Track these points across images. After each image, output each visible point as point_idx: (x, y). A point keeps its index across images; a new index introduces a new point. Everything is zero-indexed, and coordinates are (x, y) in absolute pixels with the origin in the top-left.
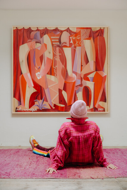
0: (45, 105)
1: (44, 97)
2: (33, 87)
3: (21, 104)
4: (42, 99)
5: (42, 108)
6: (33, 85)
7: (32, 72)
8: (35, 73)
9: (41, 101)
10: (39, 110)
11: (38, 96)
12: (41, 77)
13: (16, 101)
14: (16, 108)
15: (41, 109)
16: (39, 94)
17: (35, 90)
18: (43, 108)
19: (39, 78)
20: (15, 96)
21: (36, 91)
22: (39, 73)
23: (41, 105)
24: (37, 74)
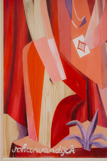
0: (100, 137)
1: (97, 110)
2: (64, 81)
3: (27, 135)
4: (90, 120)
5: (90, 145)
6: (63, 76)
7: (61, 34)
8: (71, 39)
9: (87, 125)
10: (80, 153)
11: (79, 108)
12: (88, 51)
13: (13, 123)
14: (13, 146)
15: (88, 149)
16: (82, 104)
17: (70, 92)
18: (93, 147)
19: (81, 54)
20: (7, 110)
21: (74, 93)
22: (81, 38)
23: (87, 137)
24: (75, 42)
